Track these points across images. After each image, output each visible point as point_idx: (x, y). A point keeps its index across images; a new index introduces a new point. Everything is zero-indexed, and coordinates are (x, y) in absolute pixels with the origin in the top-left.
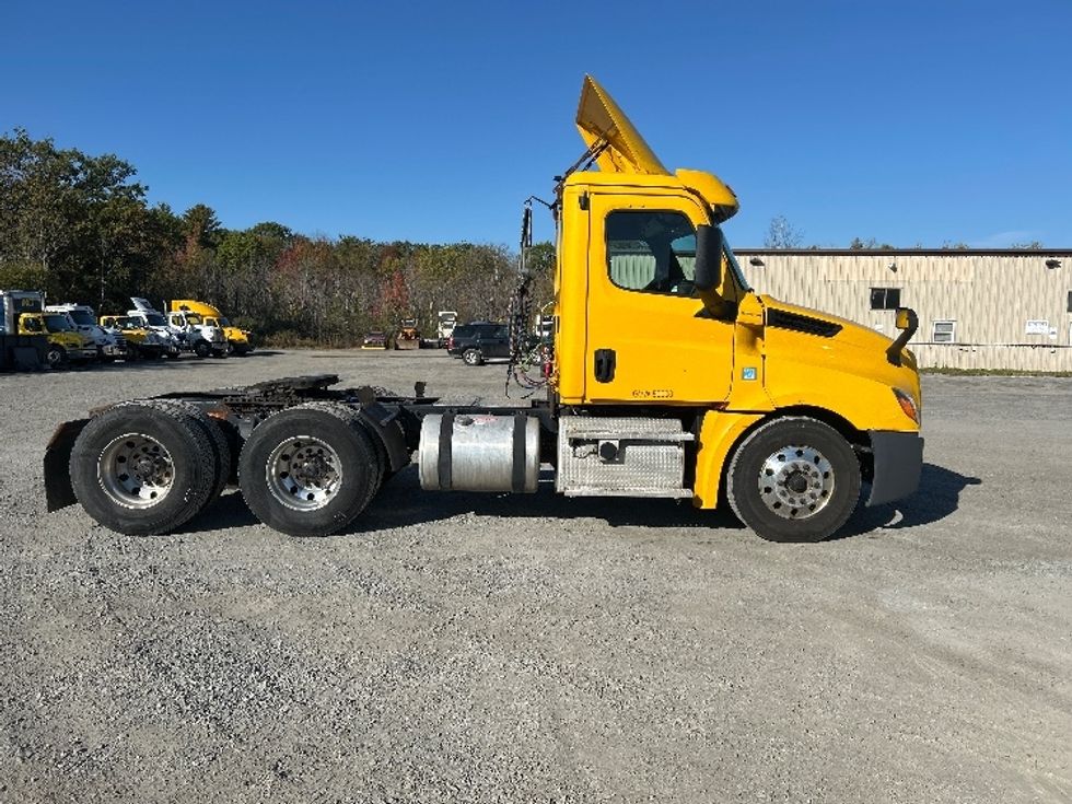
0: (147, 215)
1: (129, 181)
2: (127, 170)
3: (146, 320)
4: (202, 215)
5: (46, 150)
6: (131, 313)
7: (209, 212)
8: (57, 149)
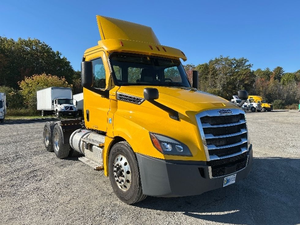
0: (250, 72)
1: (247, 64)
2: (246, 61)
3: (236, 102)
4: (279, 69)
5: (226, 59)
6: (232, 100)
7: (281, 69)
8: (229, 58)
